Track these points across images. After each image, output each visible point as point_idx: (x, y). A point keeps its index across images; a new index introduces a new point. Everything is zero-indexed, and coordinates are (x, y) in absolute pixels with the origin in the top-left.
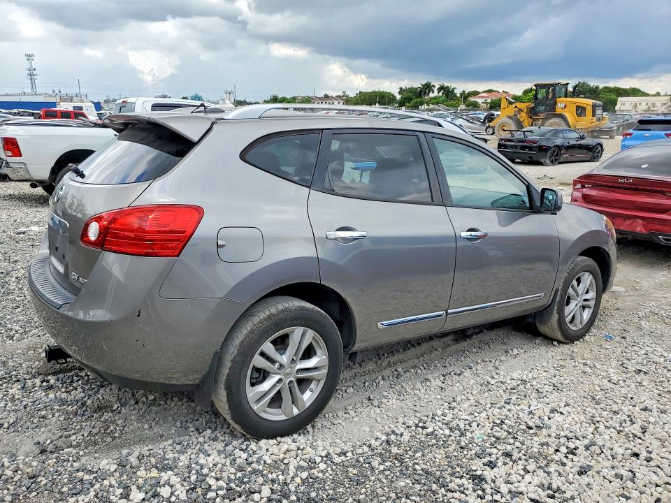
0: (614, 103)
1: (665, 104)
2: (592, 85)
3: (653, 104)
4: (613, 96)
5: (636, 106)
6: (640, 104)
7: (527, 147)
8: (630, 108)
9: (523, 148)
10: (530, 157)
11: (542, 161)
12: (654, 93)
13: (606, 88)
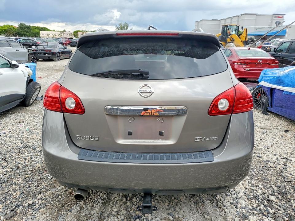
0: (39, 34)
1: (59, 35)
2: (27, 25)
3: (55, 34)
4: (38, 31)
5: (48, 35)
6: (50, 34)
7: (47, 53)
8: (46, 36)
9: (45, 54)
10: (49, 58)
11: (54, 59)
12: (52, 30)
13: (33, 26)
